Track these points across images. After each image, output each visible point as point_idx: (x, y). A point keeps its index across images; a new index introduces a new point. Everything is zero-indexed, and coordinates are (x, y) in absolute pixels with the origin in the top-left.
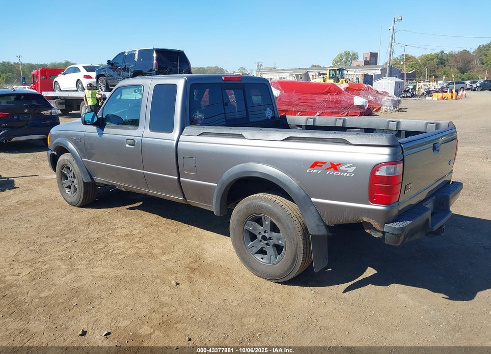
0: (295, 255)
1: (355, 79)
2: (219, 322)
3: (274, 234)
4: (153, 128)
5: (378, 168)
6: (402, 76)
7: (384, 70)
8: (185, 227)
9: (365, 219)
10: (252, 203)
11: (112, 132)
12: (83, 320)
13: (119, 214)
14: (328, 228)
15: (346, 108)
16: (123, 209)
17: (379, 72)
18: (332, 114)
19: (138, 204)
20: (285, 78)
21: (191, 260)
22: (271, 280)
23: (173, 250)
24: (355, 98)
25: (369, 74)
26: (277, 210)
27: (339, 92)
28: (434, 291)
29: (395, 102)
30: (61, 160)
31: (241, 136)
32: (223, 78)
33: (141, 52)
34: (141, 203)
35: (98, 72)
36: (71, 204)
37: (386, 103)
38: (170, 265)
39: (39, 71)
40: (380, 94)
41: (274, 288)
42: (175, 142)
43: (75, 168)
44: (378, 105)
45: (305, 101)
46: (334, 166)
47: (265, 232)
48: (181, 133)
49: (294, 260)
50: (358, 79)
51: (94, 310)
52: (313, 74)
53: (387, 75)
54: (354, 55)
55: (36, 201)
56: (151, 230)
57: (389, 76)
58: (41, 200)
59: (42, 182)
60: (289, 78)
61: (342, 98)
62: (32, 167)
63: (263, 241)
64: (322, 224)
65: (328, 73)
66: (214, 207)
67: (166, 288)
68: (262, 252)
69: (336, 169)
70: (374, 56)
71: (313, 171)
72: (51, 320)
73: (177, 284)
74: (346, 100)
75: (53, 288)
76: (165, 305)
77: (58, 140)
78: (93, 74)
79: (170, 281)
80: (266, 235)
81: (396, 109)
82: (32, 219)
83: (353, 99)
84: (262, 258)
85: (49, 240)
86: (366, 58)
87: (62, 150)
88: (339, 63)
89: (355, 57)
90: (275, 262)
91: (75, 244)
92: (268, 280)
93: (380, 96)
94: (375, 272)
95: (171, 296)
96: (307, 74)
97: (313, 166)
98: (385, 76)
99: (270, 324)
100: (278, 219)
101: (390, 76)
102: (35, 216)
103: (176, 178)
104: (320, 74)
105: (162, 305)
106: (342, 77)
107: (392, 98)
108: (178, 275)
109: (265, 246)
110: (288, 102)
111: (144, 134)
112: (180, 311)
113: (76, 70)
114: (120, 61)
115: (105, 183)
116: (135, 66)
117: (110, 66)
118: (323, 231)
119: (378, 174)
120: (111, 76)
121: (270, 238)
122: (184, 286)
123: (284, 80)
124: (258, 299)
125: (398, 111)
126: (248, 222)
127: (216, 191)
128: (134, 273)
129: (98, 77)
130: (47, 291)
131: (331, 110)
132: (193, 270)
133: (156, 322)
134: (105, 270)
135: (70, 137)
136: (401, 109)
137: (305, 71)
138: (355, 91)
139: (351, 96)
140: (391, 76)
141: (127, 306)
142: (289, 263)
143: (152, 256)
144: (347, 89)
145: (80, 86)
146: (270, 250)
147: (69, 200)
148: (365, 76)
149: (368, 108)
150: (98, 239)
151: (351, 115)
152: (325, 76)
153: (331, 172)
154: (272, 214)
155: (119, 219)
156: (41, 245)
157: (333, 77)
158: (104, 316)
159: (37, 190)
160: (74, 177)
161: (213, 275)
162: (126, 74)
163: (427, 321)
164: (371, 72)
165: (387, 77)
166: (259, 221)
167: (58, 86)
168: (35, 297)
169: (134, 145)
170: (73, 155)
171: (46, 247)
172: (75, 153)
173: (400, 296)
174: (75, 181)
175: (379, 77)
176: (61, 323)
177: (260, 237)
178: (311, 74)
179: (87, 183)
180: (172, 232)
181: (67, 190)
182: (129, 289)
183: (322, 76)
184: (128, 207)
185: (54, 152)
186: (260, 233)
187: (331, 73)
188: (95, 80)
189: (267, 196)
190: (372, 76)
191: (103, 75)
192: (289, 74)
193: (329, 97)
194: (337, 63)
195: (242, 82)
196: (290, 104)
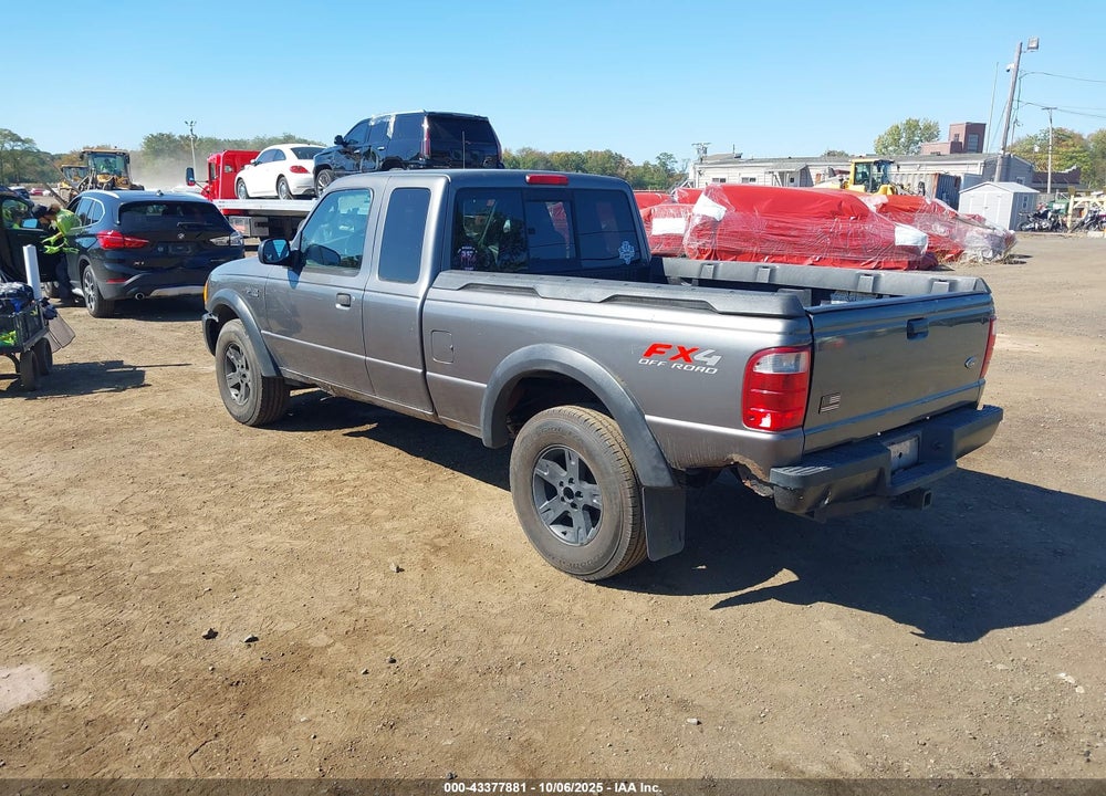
0: (618, 527)
1: (916, 184)
2: (456, 637)
3: (586, 486)
4: (386, 272)
5: (759, 358)
6: (1038, 180)
7: (989, 167)
8: (446, 473)
9: (737, 458)
10: (546, 424)
11: (315, 280)
12: (216, 615)
13: (327, 444)
14: (674, 472)
15: (875, 251)
16: (337, 434)
17: (977, 170)
18: (843, 262)
19: (368, 427)
20: (754, 180)
21: (440, 531)
22: (577, 576)
23: (410, 512)
24: (897, 229)
25: (952, 174)
26: (590, 439)
27: (862, 213)
28: (898, 619)
29: (997, 241)
30: (225, 333)
31: (531, 292)
32: (528, 178)
33: (400, 118)
34: (375, 425)
35: (318, 160)
36: (238, 419)
37: (975, 243)
38: (399, 537)
39: (222, 155)
40: (963, 221)
41: (579, 591)
42: (419, 301)
43: (248, 347)
44: (956, 246)
45: (782, 232)
46: (685, 354)
47: (571, 481)
48: (431, 285)
49: (616, 536)
50: (922, 185)
51: (238, 602)
52: (820, 171)
53: (996, 176)
54: (928, 128)
55: (177, 412)
56: (380, 474)
57: (1000, 180)
58: (187, 410)
59: (195, 377)
60: (764, 179)
61: (868, 227)
62: (182, 348)
63: (566, 499)
64: (663, 466)
65: (852, 169)
66: (480, 429)
67: (378, 577)
68: (565, 520)
69: (688, 360)
70: (976, 132)
71: (649, 362)
72: (161, 610)
73: (399, 570)
74: (877, 232)
75: (177, 562)
76: (367, 603)
77: (221, 293)
78: (310, 165)
79: (389, 564)
80: (572, 487)
81: (998, 257)
82: (163, 443)
83: (894, 231)
84: (565, 533)
85: (186, 480)
86: (957, 136)
87: (227, 313)
88: (890, 148)
89: (930, 133)
90: (585, 541)
91: (230, 491)
92: (572, 575)
93: (962, 226)
94: (793, 577)
95: (382, 590)
96: (805, 172)
97: (648, 354)
98: (992, 180)
99: (548, 648)
100: (590, 455)
101: (1005, 178)
102: (170, 437)
103: (420, 371)
104: (833, 173)
105: (359, 602)
106: (885, 179)
107: (989, 231)
108: (407, 556)
109: (569, 509)
110: (742, 234)
111: (368, 284)
112: (391, 616)
113: (279, 156)
114: (359, 138)
115: (300, 379)
116: (387, 148)
117: (341, 147)
118: (664, 480)
119: (758, 369)
120: (342, 168)
121: (579, 494)
122: (412, 575)
123: (752, 183)
124: (540, 607)
125: (1004, 261)
126: (542, 461)
127: (485, 398)
128: (325, 548)
129: (317, 170)
130: (164, 563)
131: (841, 255)
132: (437, 549)
133: (342, 629)
134: (274, 538)
135: (239, 287)
136: (1012, 256)
137: (802, 165)
138: (903, 214)
139: (889, 224)
140: (1007, 180)
141: (298, 599)
142: (608, 542)
143: (367, 519)
144: (884, 208)
145: (284, 187)
146: (578, 517)
147: (236, 411)
148: (941, 178)
149: (928, 254)
150: (276, 485)
151: (887, 266)
152: (845, 176)
153: (679, 365)
154: (581, 445)
155: (325, 453)
156: (171, 489)
157: (863, 179)
158: (254, 613)
159: (184, 391)
160: (247, 368)
161: (472, 560)
162: (370, 164)
163: (857, 670)
164: (957, 169)
165: (995, 183)
166: (560, 459)
167: (243, 188)
168: (141, 573)
169: (349, 306)
170: (246, 323)
171: (178, 493)
172: (248, 319)
173: (825, 624)
174: (248, 374)
175: (975, 181)
176: (177, 616)
177: (561, 491)
178: (813, 172)
179: (268, 378)
180: (419, 482)
181: (233, 392)
182: (309, 573)
183: (838, 177)
184: (347, 431)
185: (213, 317)
186: (561, 484)
187: (860, 170)
188: (312, 176)
189: (574, 411)
190: (957, 179)
191: (327, 167)
192: (763, 170)
193: (837, 225)
194: (886, 147)
195: (568, 187)
196: (746, 237)
